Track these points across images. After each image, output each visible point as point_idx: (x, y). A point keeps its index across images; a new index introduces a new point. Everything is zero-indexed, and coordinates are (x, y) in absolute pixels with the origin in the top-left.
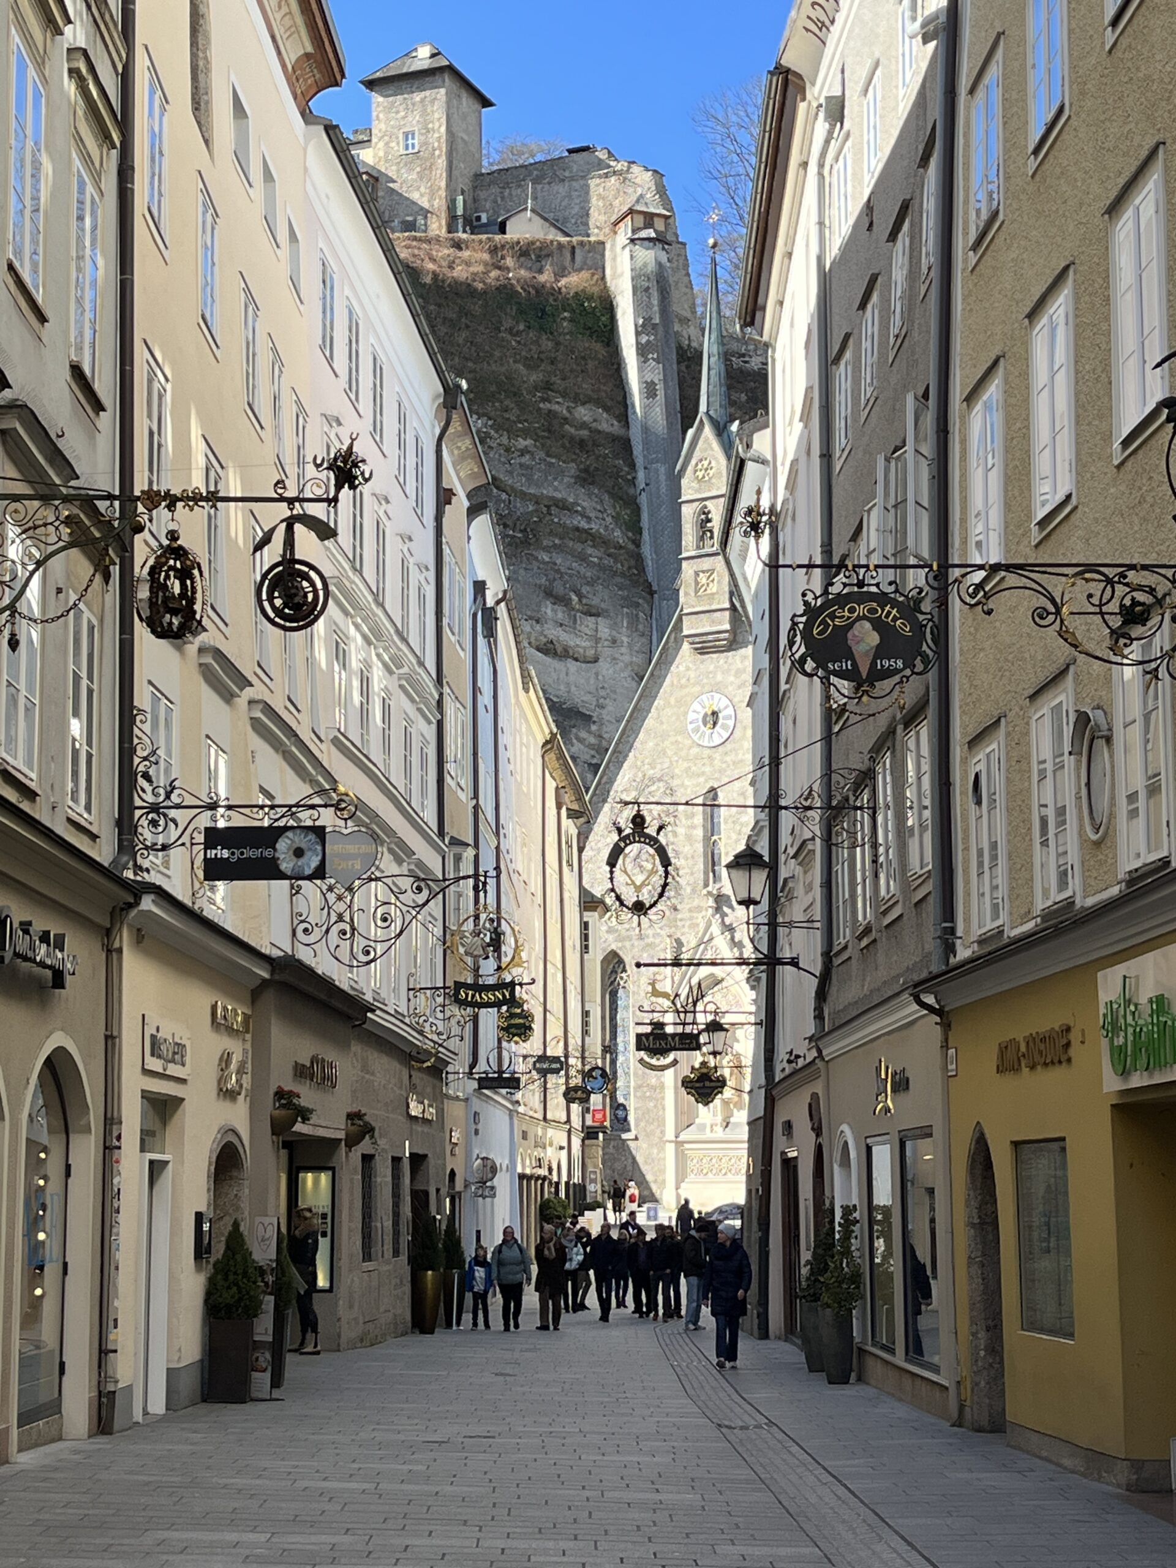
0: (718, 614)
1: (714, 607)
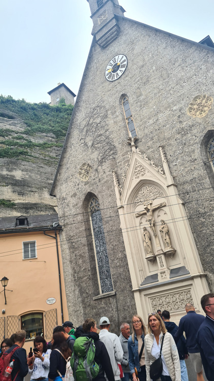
0: (110, 23)
1: (107, 22)
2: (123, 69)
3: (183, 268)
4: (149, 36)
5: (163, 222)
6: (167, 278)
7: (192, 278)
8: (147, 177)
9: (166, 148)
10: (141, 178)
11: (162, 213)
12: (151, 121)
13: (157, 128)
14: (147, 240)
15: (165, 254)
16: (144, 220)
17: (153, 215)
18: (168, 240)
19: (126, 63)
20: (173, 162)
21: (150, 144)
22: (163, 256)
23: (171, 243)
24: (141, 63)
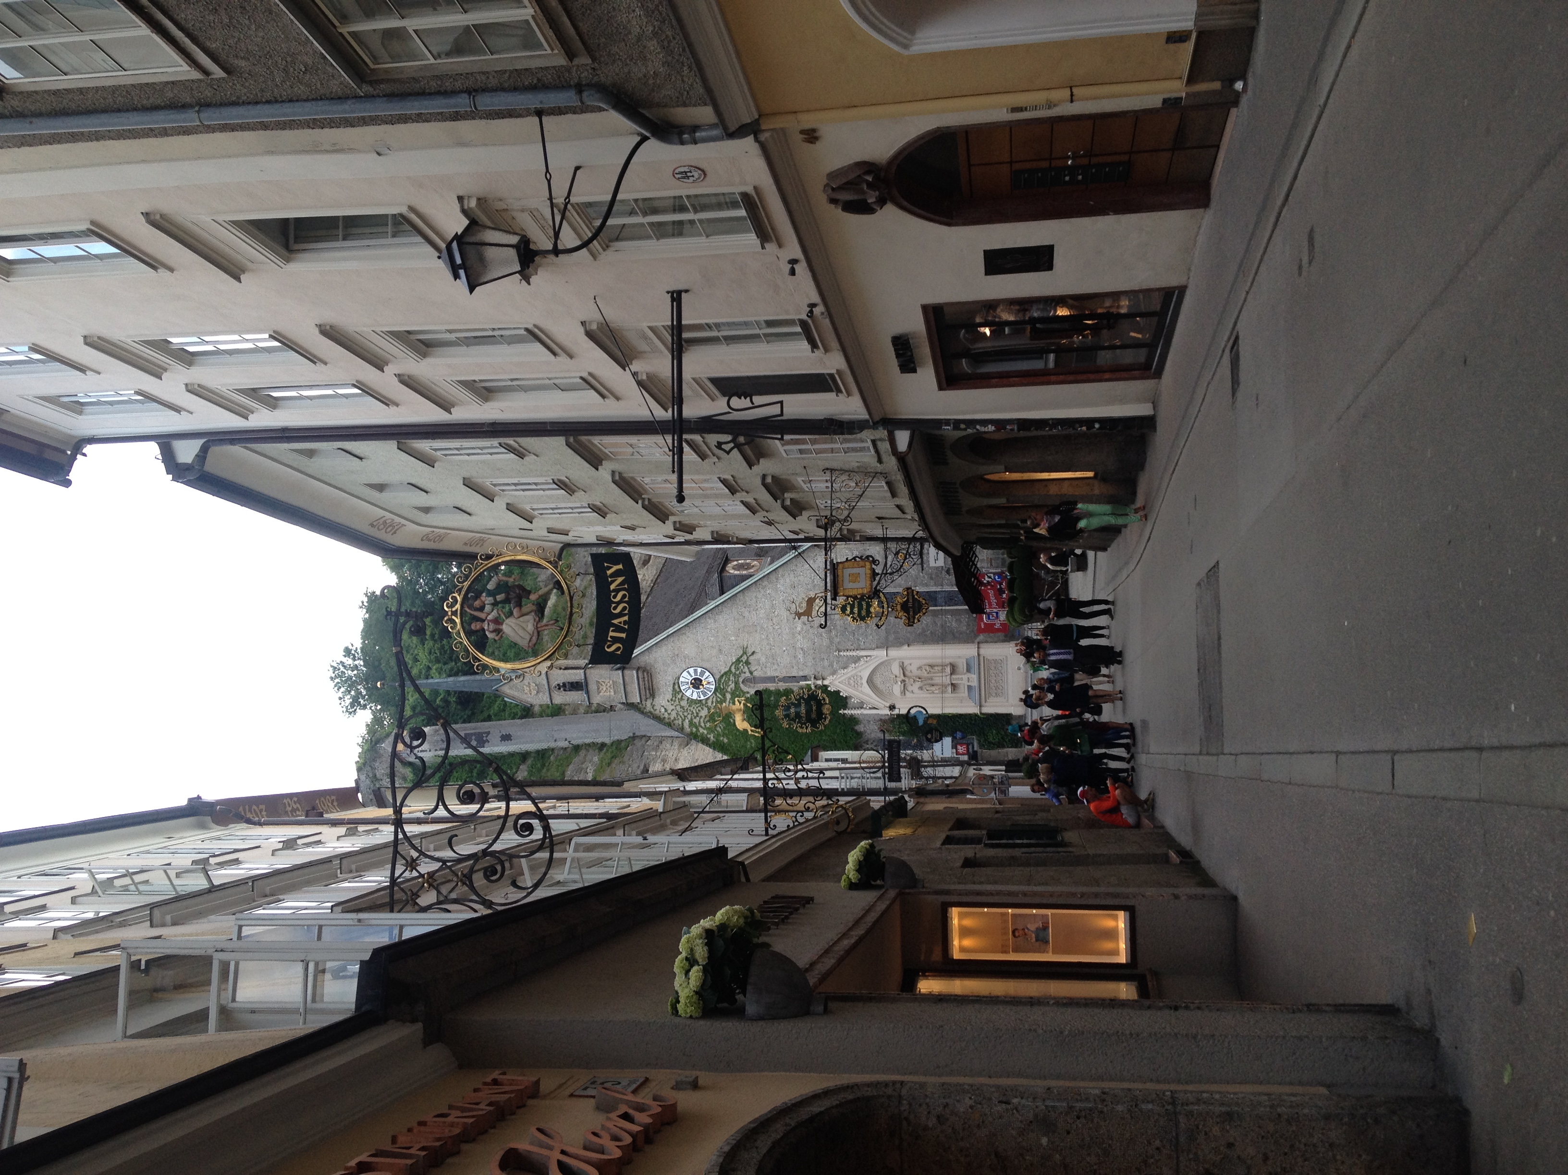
0: (626, 678)
1: (622, 682)
2: (707, 673)
3: (967, 660)
4: (685, 634)
5: (920, 668)
6: (974, 677)
7: (979, 655)
8: (866, 674)
9: (840, 647)
10: (864, 681)
11: (909, 668)
12: (800, 656)
13: (812, 651)
14: (933, 688)
15: (951, 674)
16: (910, 688)
17: (909, 678)
18: (939, 668)
19: (699, 670)
20: (859, 645)
21: (826, 663)
22: (953, 676)
23: (943, 666)
24: (714, 652)
